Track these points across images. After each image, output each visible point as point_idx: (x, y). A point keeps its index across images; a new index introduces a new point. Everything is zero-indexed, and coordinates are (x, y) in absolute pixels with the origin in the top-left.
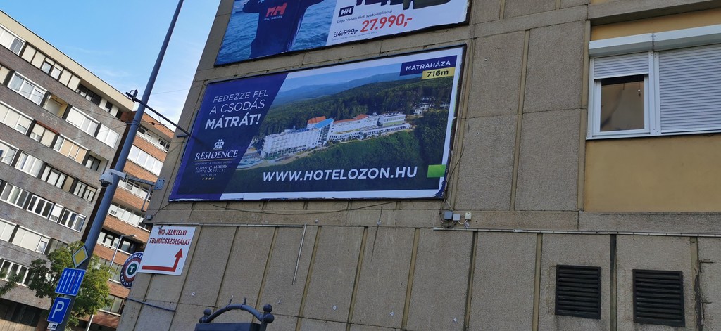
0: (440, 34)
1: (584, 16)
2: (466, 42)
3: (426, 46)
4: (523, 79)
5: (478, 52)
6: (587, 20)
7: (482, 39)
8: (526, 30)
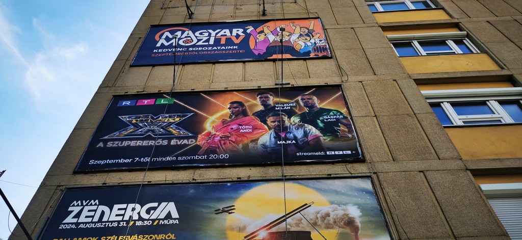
0: (340, 167)
1: (463, 167)
2: (369, 174)
3: (330, 175)
4: (439, 208)
5: (385, 184)
6: (467, 169)
7: (383, 174)
8: (420, 171)
